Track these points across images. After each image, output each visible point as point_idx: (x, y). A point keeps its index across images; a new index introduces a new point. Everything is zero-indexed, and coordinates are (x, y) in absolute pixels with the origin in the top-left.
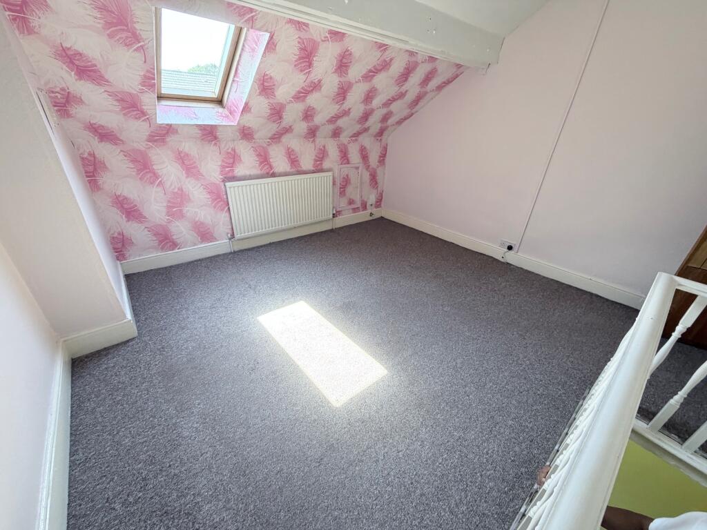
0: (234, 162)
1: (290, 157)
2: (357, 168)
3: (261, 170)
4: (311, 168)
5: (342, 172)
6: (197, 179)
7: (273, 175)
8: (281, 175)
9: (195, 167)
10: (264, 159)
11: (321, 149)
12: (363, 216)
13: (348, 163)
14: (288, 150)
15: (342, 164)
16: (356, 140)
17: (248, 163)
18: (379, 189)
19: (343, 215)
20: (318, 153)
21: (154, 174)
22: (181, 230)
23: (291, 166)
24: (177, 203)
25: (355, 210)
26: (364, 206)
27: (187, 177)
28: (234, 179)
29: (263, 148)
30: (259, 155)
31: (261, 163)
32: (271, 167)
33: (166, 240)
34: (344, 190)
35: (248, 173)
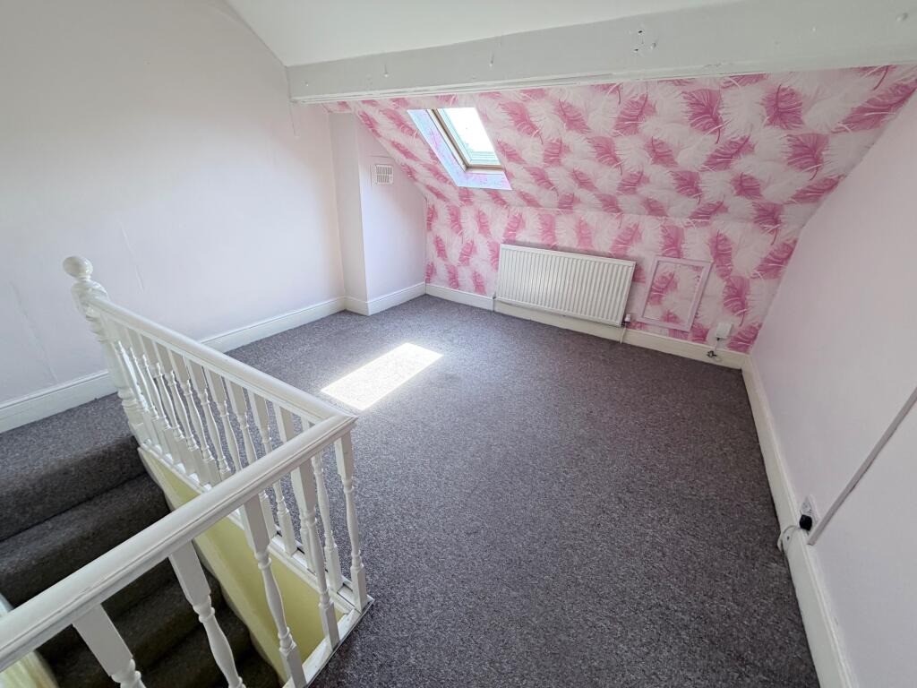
0: (518, 227)
1: (580, 232)
2: (698, 269)
3: (543, 240)
4: (606, 249)
5: (661, 267)
6: (486, 236)
7: (555, 248)
8: (563, 250)
9: (486, 226)
10: (549, 227)
11: (631, 230)
12: (693, 350)
13: (679, 255)
14: (580, 223)
15: (663, 255)
16: (707, 224)
17: (531, 230)
18: (749, 318)
19: (648, 331)
20: (623, 233)
21: (460, 225)
22: (465, 275)
23: (579, 242)
24: (468, 252)
25: (675, 333)
26: (701, 335)
27: (480, 232)
28: (514, 242)
29: (551, 217)
30: (544, 224)
31: (544, 232)
32: (554, 239)
33: (454, 281)
34: (660, 296)
35: (528, 240)
